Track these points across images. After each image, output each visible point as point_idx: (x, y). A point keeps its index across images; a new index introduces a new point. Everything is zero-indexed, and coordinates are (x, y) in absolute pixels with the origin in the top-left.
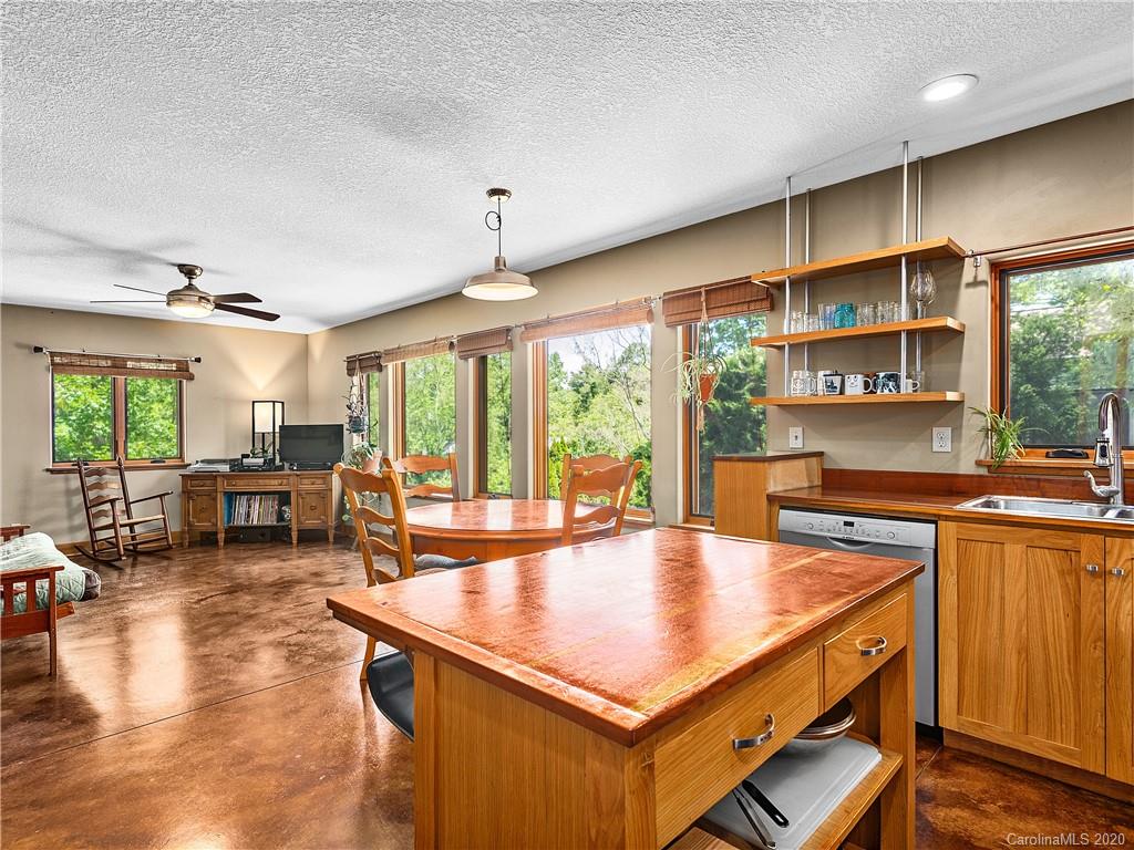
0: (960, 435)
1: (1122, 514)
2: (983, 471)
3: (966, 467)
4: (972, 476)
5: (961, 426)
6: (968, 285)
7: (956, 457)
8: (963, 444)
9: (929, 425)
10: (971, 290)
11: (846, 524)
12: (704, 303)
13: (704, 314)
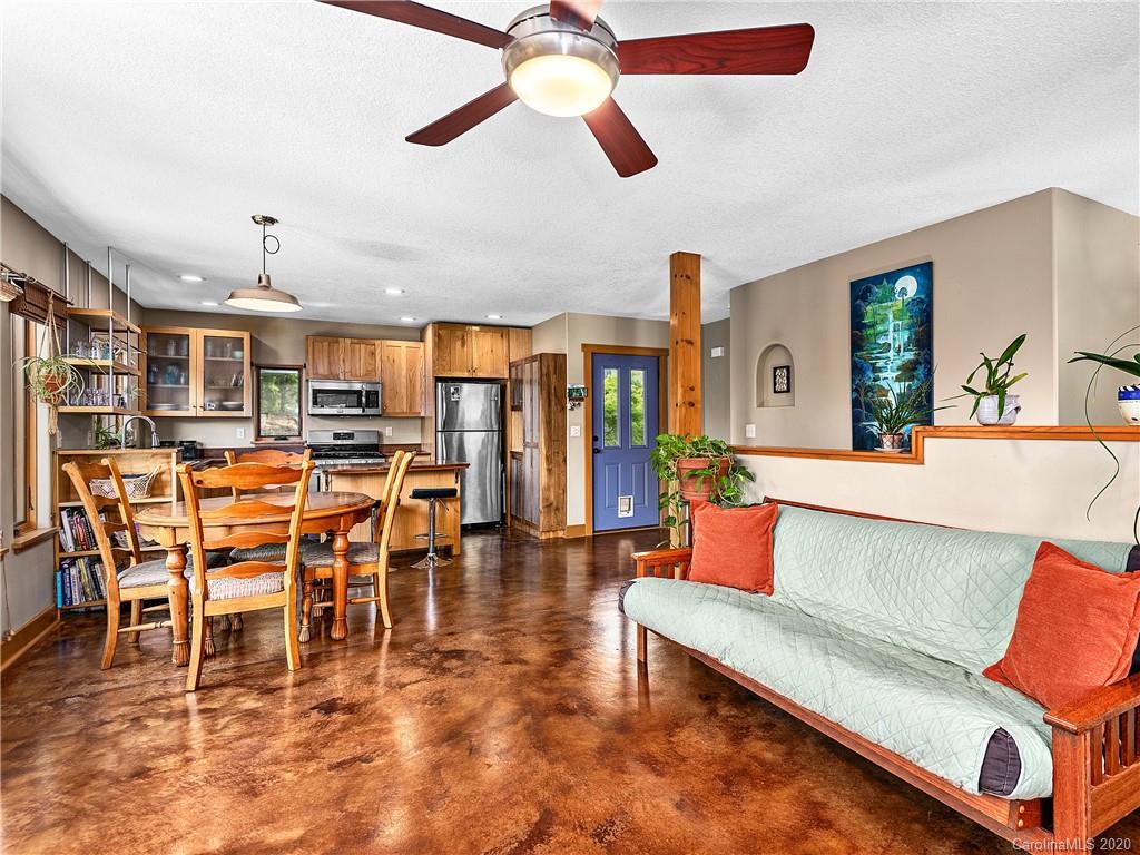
12: (51, 306)
13: (51, 317)
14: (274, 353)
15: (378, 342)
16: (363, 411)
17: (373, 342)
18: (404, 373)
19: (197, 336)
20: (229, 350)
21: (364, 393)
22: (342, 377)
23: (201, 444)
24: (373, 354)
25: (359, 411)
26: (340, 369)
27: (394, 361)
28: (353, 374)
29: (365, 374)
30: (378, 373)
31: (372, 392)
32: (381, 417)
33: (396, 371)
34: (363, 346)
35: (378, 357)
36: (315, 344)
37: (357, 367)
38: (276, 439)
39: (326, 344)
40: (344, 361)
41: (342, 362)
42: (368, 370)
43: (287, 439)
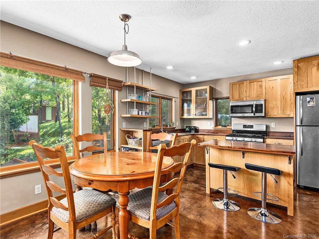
9: (143, 122)
12: (107, 83)
13: (107, 86)
14: (221, 93)
15: (263, 80)
16: (254, 115)
17: (261, 80)
18: (279, 94)
19: (193, 90)
20: (204, 94)
21: (254, 106)
22: (245, 99)
23: (198, 128)
24: (261, 86)
25: (252, 115)
26: (244, 96)
27: (273, 88)
28: (250, 97)
29: (256, 97)
30: (264, 95)
31: (259, 105)
32: (265, 117)
33: (274, 93)
34: (255, 83)
35: (264, 87)
36: (233, 86)
37: (253, 93)
38: (222, 127)
39: (238, 85)
40: (246, 91)
41: (245, 92)
42: (258, 95)
43: (226, 127)
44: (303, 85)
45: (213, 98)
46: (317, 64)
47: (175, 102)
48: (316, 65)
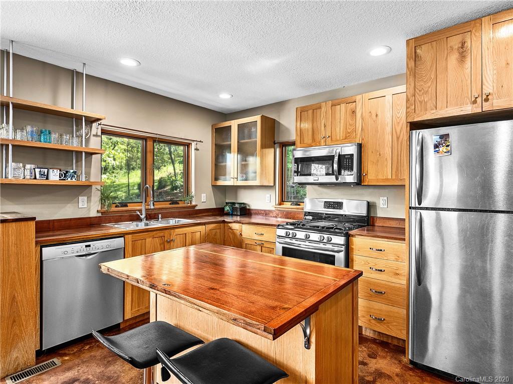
0: (90, 200)
1: (147, 225)
2: (100, 215)
3: (93, 213)
4: (96, 217)
5: (91, 196)
6: (94, 135)
7: (89, 209)
8: (92, 204)
9: (77, 196)
10: (95, 138)
11: (86, 246)
15: (359, 98)
16: (337, 179)
17: (354, 98)
18: (388, 129)
19: (234, 125)
21: (336, 159)
23: (249, 205)
24: (354, 112)
25: (332, 179)
26: (321, 136)
27: (377, 115)
28: (334, 138)
29: (344, 137)
30: (359, 134)
31: (346, 157)
32: (361, 184)
33: (379, 127)
34: (343, 106)
35: (359, 115)
36: (302, 113)
37: (338, 129)
38: (291, 205)
39: (310, 112)
40: (325, 126)
41: (323, 128)
42: (349, 133)
43: (299, 205)
44: (425, 103)
45: (275, 143)
46: (460, 45)
47: (197, 149)
48: (456, 47)
